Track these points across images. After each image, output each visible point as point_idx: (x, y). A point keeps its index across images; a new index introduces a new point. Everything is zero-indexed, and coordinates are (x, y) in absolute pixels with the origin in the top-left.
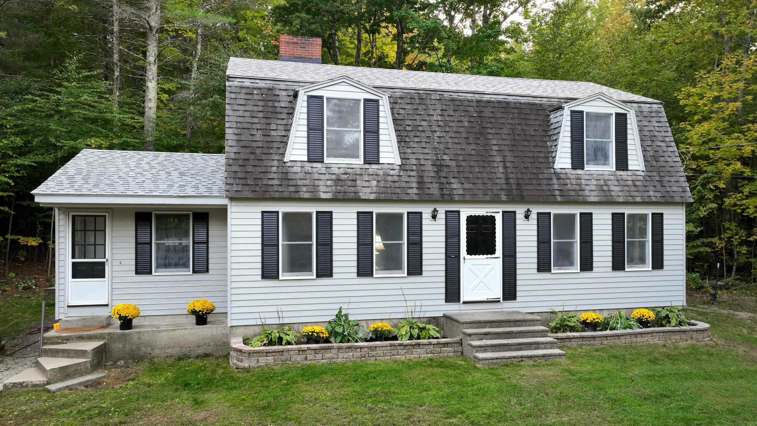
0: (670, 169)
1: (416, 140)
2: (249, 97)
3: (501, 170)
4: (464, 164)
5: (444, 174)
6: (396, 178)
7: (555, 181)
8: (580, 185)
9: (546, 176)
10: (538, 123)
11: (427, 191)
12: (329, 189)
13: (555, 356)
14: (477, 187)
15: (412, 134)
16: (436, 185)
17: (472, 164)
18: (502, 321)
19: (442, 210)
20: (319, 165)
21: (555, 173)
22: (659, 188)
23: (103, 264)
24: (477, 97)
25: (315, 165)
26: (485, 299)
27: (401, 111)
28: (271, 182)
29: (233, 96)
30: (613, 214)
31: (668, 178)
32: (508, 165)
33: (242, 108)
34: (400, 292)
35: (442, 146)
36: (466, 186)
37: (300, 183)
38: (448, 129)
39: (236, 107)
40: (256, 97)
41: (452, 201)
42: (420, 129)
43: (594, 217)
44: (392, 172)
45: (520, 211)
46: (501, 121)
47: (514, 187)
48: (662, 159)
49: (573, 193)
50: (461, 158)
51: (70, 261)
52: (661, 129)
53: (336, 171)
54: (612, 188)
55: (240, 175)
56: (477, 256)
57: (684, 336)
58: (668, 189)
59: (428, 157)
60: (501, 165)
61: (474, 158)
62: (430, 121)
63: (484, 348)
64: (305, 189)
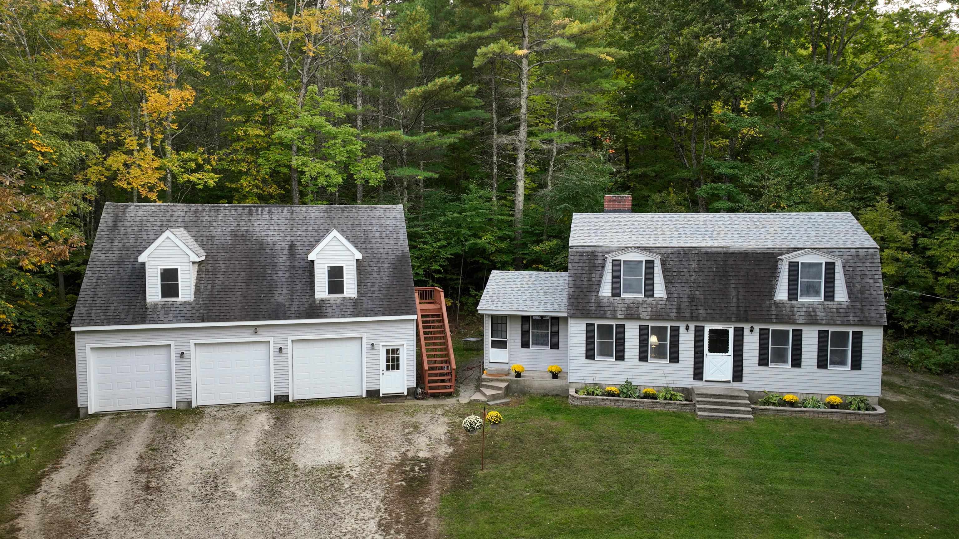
0: (873, 300)
1: (679, 281)
2: (581, 258)
3: (735, 300)
4: (709, 297)
5: (694, 304)
6: (663, 306)
7: (773, 309)
8: (792, 311)
9: (767, 305)
10: (768, 267)
11: (682, 315)
12: (623, 313)
13: (746, 419)
14: (716, 312)
15: (677, 277)
16: (688, 311)
17: (715, 297)
18: (721, 395)
19: (692, 326)
20: (618, 298)
21: (775, 303)
22: (859, 314)
23: (506, 342)
24: (725, 250)
25: (616, 298)
26: (720, 380)
27: (671, 263)
28: (591, 308)
29: (572, 257)
30: (819, 331)
31: (869, 307)
32: (740, 297)
33: (577, 264)
34: (662, 372)
35: (695, 285)
36: (709, 311)
37: (606, 309)
38: (701, 274)
39: (574, 264)
40: (585, 258)
41: (697, 320)
42: (682, 274)
43: (803, 332)
44: (661, 302)
45: (747, 328)
46: (740, 267)
47: (742, 312)
48: (867, 292)
49: (786, 317)
50: (707, 293)
51: (490, 339)
52: (873, 269)
53: (627, 301)
54: (819, 314)
55: (575, 304)
56: (716, 354)
57: (858, 417)
58: (867, 315)
59: (685, 292)
60: (735, 298)
61: (716, 293)
62: (689, 269)
63: (704, 410)
64: (609, 312)
